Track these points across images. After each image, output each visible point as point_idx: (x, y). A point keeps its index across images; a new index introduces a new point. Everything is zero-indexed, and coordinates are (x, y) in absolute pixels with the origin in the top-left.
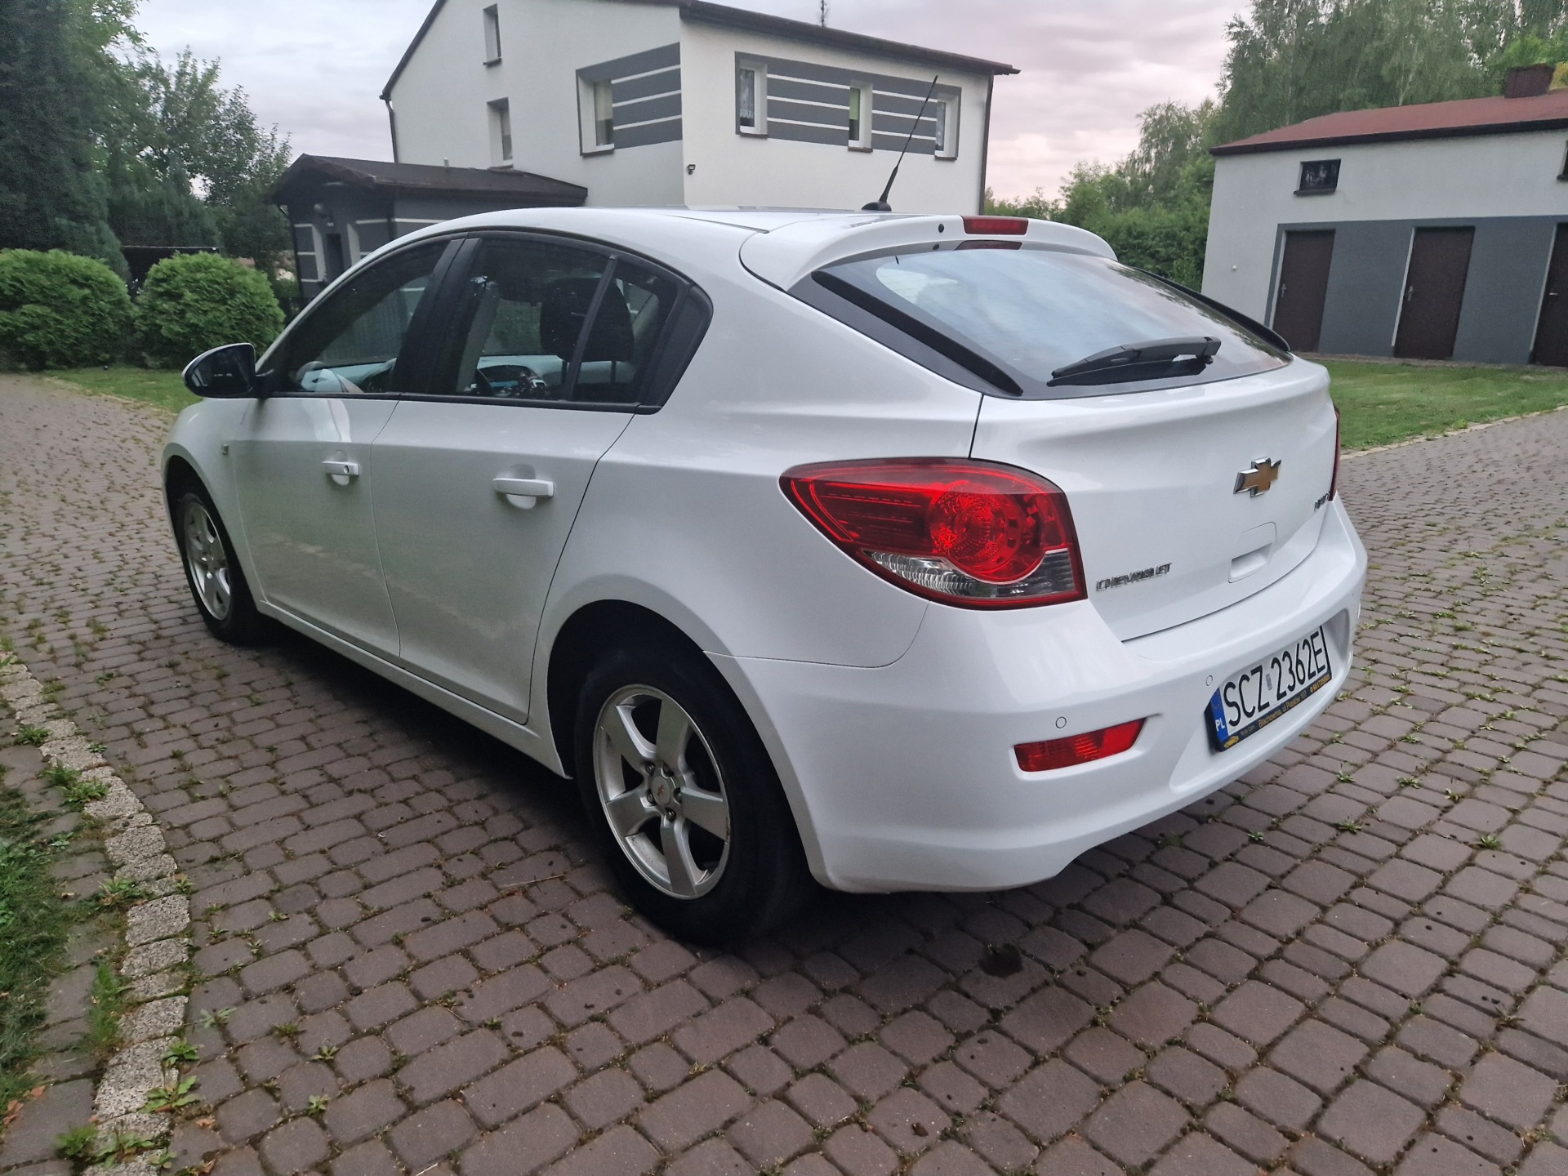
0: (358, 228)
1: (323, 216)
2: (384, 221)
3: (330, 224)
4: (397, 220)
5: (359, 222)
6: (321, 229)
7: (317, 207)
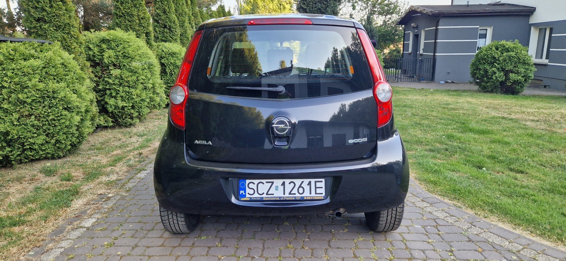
0: (426, 31)
1: (414, 28)
2: (435, 28)
3: (417, 31)
4: (439, 27)
5: (426, 29)
6: (414, 32)
7: (413, 24)
